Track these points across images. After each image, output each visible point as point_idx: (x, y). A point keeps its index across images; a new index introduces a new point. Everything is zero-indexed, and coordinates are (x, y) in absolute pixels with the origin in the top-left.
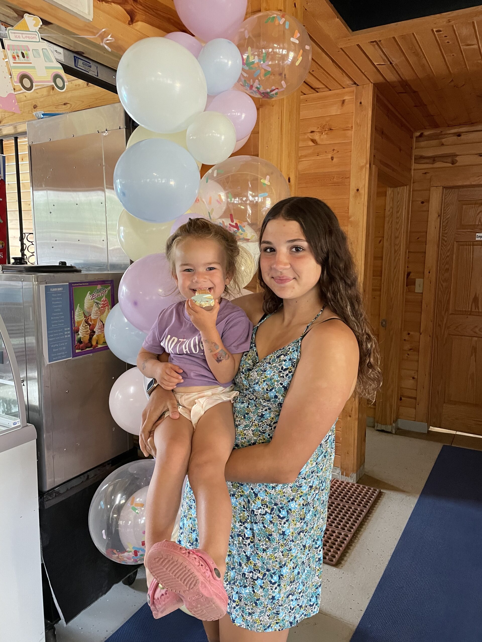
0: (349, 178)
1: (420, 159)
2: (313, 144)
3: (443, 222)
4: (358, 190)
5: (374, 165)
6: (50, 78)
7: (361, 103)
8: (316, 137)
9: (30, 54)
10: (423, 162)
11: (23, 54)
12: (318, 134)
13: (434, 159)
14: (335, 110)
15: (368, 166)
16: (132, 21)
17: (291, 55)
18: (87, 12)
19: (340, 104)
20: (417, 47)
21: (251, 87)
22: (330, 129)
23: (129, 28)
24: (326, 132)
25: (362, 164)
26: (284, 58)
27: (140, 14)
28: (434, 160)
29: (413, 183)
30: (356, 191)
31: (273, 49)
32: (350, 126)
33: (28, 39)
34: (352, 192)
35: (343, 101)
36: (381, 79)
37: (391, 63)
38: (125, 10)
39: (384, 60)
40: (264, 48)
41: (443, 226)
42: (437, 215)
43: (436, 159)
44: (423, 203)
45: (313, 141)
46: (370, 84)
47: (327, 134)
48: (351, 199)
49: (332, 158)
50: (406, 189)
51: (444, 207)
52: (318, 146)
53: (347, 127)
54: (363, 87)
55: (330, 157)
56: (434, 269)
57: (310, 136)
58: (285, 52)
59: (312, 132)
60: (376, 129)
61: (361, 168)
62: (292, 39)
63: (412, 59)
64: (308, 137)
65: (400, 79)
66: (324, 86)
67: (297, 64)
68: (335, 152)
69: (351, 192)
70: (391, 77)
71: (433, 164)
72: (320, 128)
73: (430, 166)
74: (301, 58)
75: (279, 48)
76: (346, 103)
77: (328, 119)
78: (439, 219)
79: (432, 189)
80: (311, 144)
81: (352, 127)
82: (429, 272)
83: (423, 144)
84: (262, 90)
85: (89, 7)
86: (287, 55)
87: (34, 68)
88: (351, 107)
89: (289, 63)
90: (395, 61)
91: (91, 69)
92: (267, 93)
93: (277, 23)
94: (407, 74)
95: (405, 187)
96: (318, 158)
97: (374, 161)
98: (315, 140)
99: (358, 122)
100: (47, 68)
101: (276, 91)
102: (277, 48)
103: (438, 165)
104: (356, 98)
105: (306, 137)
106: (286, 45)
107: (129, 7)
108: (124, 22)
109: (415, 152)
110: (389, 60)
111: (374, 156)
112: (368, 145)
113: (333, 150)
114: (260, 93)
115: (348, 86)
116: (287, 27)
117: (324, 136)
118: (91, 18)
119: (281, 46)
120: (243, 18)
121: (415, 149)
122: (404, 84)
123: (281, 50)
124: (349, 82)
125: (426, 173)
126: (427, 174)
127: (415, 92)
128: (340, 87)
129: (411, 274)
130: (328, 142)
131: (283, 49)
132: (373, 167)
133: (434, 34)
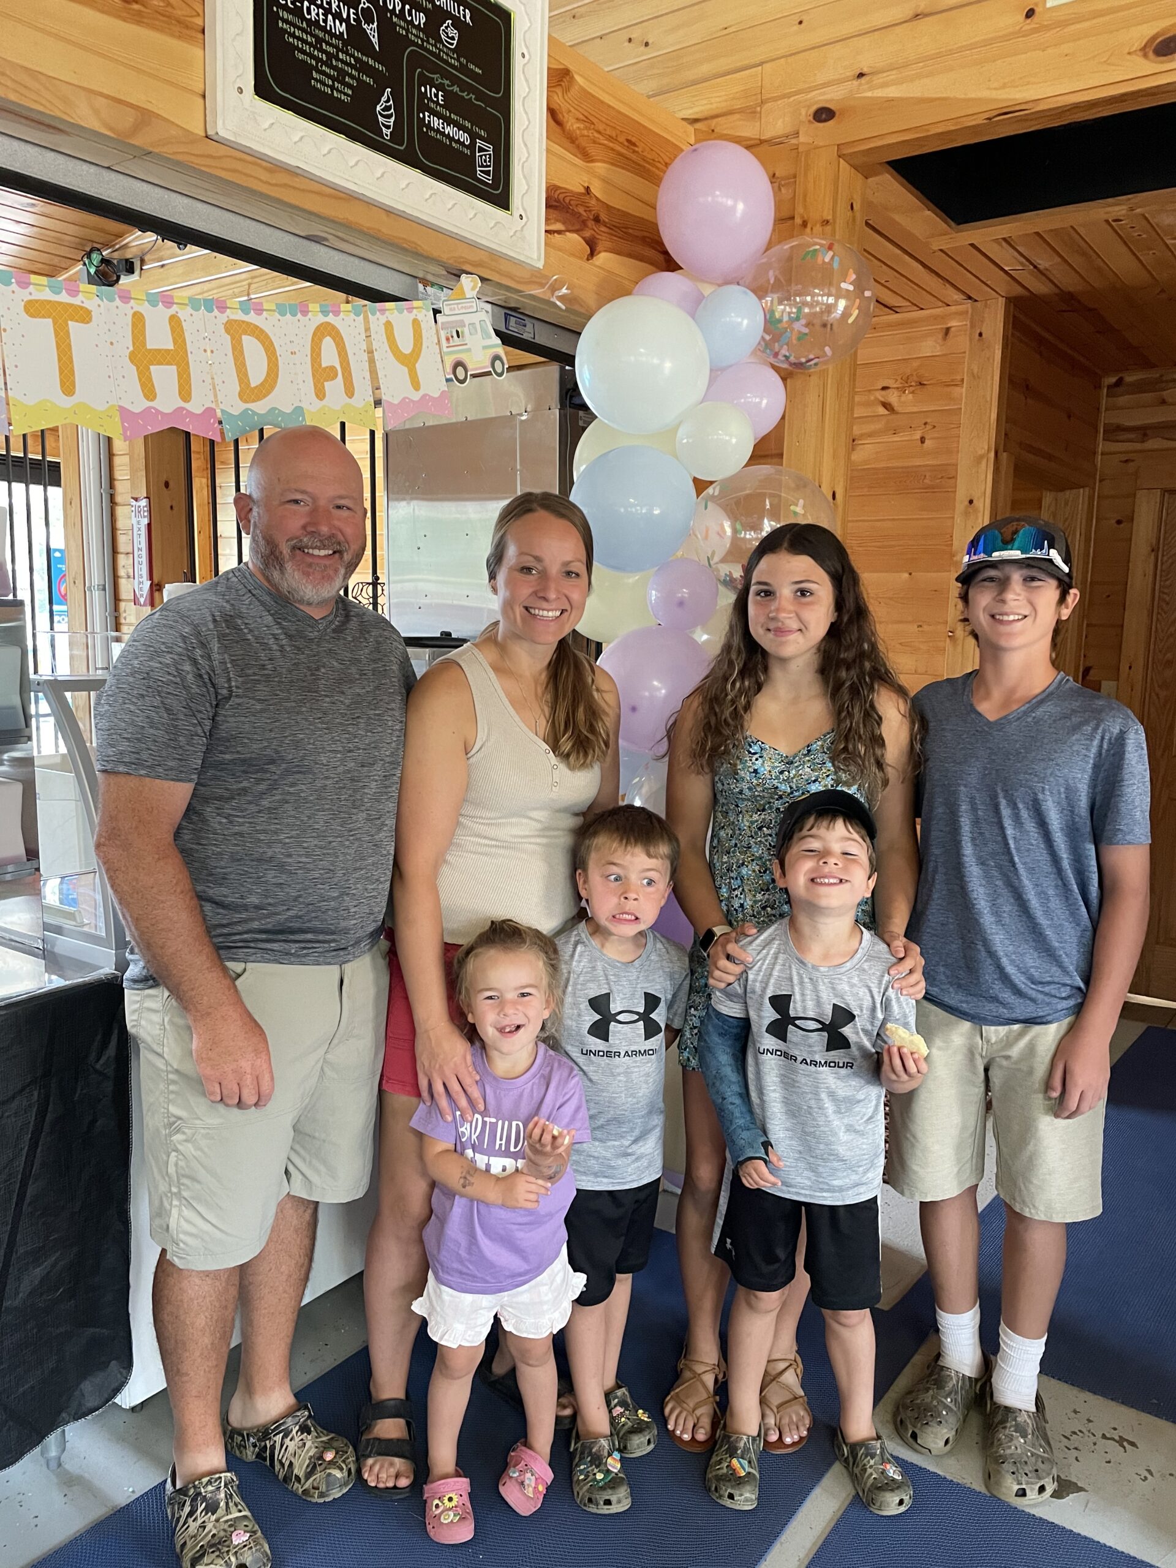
0: (954, 477)
1: (1114, 432)
2: (885, 412)
3: (1162, 564)
4: (971, 502)
5: (1005, 454)
6: (488, 363)
7: (980, 335)
8: (893, 398)
9: (466, 330)
10: (1121, 438)
11: (457, 332)
12: (896, 393)
13: (1144, 432)
14: (930, 347)
15: (992, 454)
16: (592, 254)
17: (842, 304)
18: (535, 256)
19: (940, 336)
20: (1082, 243)
21: (776, 355)
22: (921, 384)
23: (586, 265)
24: (912, 389)
25: (981, 452)
26: (830, 308)
27: (603, 242)
28: (1145, 435)
29: (1100, 481)
30: (967, 503)
31: (813, 297)
32: (959, 377)
33: (464, 311)
34: (961, 505)
35: (947, 331)
36: (1018, 291)
37: (1035, 267)
38: (584, 239)
39: (1022, 264)
40: (799, 295)
41: (1162, 571)
42: (1149, 549)
43: (1148, 432)
44: (1119, 522)
45: (886, 405)
46: (1000, 299)
47: (913, 392)
48: (958, 520)
49: (923, 440)
50: (1082, 494)
51: (1165, 533)
52: (894, 416)
53: (952, 381)
54: (986, 306)
55: (918, 437)
56: (1141, 661)
57: (880, 396)
58: (831, 300)
59: (884, 388)
60: (1011, 381)
61: (979, 459)
62: (843, 285)
63: (1076, 261)
64: (877, 399)
65: (1057, 291)
66: (908, 304)
67: (850, 321)
68: (928, 427)
69: (957, 505)
70: (1040, 287)
71: (1143, 442)
72: (900, 380)
73: (1138, 446)
74: (857, 312)
75: (822, 296)
76: (951, 334)
77: (915, 364)
78: (1153, 557)
79: (1139, 494)
80: (882, 411)
81: (962, 380)
82: (1130, 668)
83: (1123, 400)
84: (792, 359)
85: (539, 248)
86: (835, 305)
87: (469, 350)
88: (962, 342)
89: (838, 316)
90: (1043, 264)
91: (527, 329)
92: (801, 364)
93: (820, 261)
94: (1069, 282)
95: (1081, 490)
96: (896, 438)
97: (1005, 445)
98: (890, 404)
99: (975, 371)
100: (485, 348)
101: (816, 361)
102: (819, 295)
103: (1153, 444)
104: (973, 326)
105: (872, 398)
106: (833, 291)
107: (588, 234)
108: (581, 258)
109: (1106, 418)
110: (1031, 263)
111: (1006, 435)
112: (994, 416)
113: (925, 424)
114: (791, 364)
115: (957, 303)
116: (836, 265)
117: (908, 397)
118: (540, 265)
119: (826, 291)
120: (764, 248)
121: (1107, 409)
122: (1067, 297)
123: (825, 298)
124: (958, 297)
125: (1126, 461)
126: (1131, 464)
127: (1090, 310)
128: (940, 304)
129: (1092, 672)
130: (915, 409)
131: (829, 295)
132: (1004, 456)
133: (1112, 226)
